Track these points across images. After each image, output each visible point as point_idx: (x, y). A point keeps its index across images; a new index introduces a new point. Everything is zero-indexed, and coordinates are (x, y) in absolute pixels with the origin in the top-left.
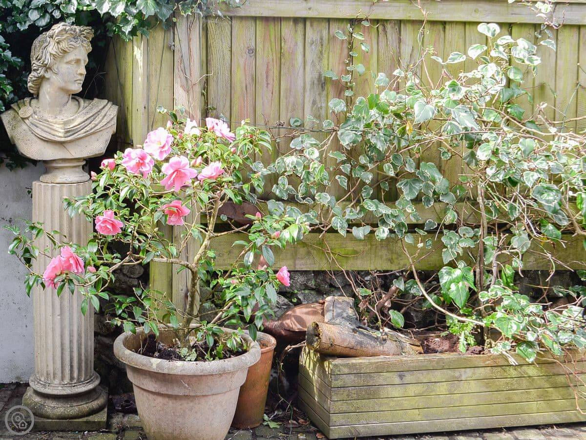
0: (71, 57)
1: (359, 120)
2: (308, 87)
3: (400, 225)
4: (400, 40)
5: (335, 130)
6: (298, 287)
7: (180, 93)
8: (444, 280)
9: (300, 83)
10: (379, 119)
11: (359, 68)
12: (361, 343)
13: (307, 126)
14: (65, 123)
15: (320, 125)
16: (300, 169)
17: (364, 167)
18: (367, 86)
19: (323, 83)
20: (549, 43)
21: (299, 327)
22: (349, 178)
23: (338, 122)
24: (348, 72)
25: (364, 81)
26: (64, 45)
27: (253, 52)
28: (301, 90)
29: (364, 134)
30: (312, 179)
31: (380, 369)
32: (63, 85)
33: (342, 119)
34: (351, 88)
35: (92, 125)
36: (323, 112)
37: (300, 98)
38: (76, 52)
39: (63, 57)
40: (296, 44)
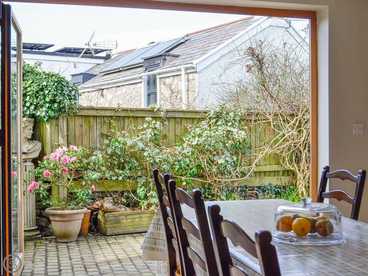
0: (28, 128)
1: (113, 146)
2: (98, 136)
3: (126, 176)
4: (124, 122)
5: (106, 149)
6: (97, 196)
7: (60, 138)
8: (138, 191)
9: (96, 135)
10: (118, 145)
11: (113, 131)
12: (115, 208)
13: (98, 148)
14: (27, 148)
15: (102, 147)
16: (96, 160)
17: (115, 160)
18: (115, 136)
19: (102, 135)
20: (166, 123)
21: (97, 206)
22: (111, 163)
23: (107, 147)
24: (109, 132)
25: (114, 135)
26: (26, 124)
27: (81, 126)
28: (96, 137)
29: (114, 150)
30: (100, 163)
31: (120, 215)
32: (26, 136)
33: (108, 146)
34: (111, 136)
35: (35, 148)
36: (103, 144)
37: (96, 140)
38: (30, 126)
39: (26, 128)
40: (94, 124)
